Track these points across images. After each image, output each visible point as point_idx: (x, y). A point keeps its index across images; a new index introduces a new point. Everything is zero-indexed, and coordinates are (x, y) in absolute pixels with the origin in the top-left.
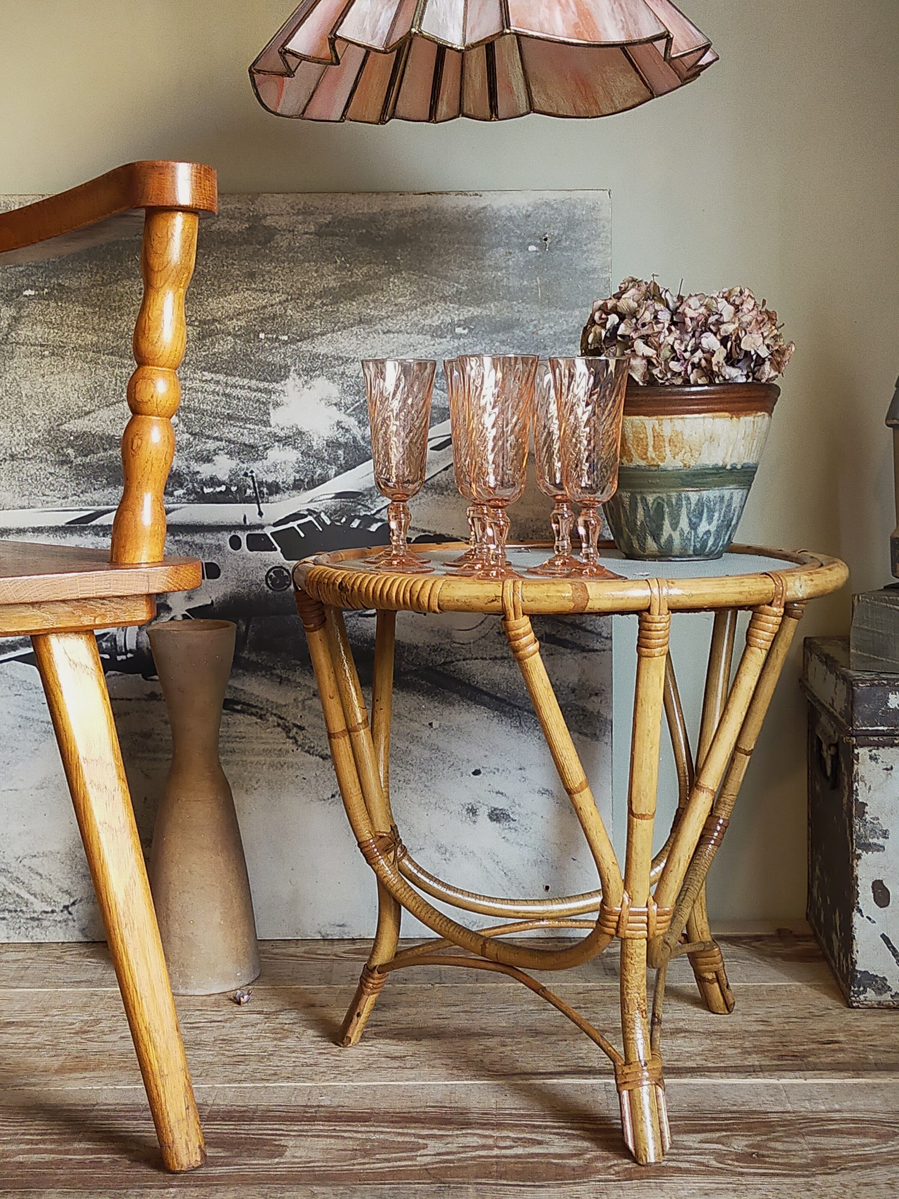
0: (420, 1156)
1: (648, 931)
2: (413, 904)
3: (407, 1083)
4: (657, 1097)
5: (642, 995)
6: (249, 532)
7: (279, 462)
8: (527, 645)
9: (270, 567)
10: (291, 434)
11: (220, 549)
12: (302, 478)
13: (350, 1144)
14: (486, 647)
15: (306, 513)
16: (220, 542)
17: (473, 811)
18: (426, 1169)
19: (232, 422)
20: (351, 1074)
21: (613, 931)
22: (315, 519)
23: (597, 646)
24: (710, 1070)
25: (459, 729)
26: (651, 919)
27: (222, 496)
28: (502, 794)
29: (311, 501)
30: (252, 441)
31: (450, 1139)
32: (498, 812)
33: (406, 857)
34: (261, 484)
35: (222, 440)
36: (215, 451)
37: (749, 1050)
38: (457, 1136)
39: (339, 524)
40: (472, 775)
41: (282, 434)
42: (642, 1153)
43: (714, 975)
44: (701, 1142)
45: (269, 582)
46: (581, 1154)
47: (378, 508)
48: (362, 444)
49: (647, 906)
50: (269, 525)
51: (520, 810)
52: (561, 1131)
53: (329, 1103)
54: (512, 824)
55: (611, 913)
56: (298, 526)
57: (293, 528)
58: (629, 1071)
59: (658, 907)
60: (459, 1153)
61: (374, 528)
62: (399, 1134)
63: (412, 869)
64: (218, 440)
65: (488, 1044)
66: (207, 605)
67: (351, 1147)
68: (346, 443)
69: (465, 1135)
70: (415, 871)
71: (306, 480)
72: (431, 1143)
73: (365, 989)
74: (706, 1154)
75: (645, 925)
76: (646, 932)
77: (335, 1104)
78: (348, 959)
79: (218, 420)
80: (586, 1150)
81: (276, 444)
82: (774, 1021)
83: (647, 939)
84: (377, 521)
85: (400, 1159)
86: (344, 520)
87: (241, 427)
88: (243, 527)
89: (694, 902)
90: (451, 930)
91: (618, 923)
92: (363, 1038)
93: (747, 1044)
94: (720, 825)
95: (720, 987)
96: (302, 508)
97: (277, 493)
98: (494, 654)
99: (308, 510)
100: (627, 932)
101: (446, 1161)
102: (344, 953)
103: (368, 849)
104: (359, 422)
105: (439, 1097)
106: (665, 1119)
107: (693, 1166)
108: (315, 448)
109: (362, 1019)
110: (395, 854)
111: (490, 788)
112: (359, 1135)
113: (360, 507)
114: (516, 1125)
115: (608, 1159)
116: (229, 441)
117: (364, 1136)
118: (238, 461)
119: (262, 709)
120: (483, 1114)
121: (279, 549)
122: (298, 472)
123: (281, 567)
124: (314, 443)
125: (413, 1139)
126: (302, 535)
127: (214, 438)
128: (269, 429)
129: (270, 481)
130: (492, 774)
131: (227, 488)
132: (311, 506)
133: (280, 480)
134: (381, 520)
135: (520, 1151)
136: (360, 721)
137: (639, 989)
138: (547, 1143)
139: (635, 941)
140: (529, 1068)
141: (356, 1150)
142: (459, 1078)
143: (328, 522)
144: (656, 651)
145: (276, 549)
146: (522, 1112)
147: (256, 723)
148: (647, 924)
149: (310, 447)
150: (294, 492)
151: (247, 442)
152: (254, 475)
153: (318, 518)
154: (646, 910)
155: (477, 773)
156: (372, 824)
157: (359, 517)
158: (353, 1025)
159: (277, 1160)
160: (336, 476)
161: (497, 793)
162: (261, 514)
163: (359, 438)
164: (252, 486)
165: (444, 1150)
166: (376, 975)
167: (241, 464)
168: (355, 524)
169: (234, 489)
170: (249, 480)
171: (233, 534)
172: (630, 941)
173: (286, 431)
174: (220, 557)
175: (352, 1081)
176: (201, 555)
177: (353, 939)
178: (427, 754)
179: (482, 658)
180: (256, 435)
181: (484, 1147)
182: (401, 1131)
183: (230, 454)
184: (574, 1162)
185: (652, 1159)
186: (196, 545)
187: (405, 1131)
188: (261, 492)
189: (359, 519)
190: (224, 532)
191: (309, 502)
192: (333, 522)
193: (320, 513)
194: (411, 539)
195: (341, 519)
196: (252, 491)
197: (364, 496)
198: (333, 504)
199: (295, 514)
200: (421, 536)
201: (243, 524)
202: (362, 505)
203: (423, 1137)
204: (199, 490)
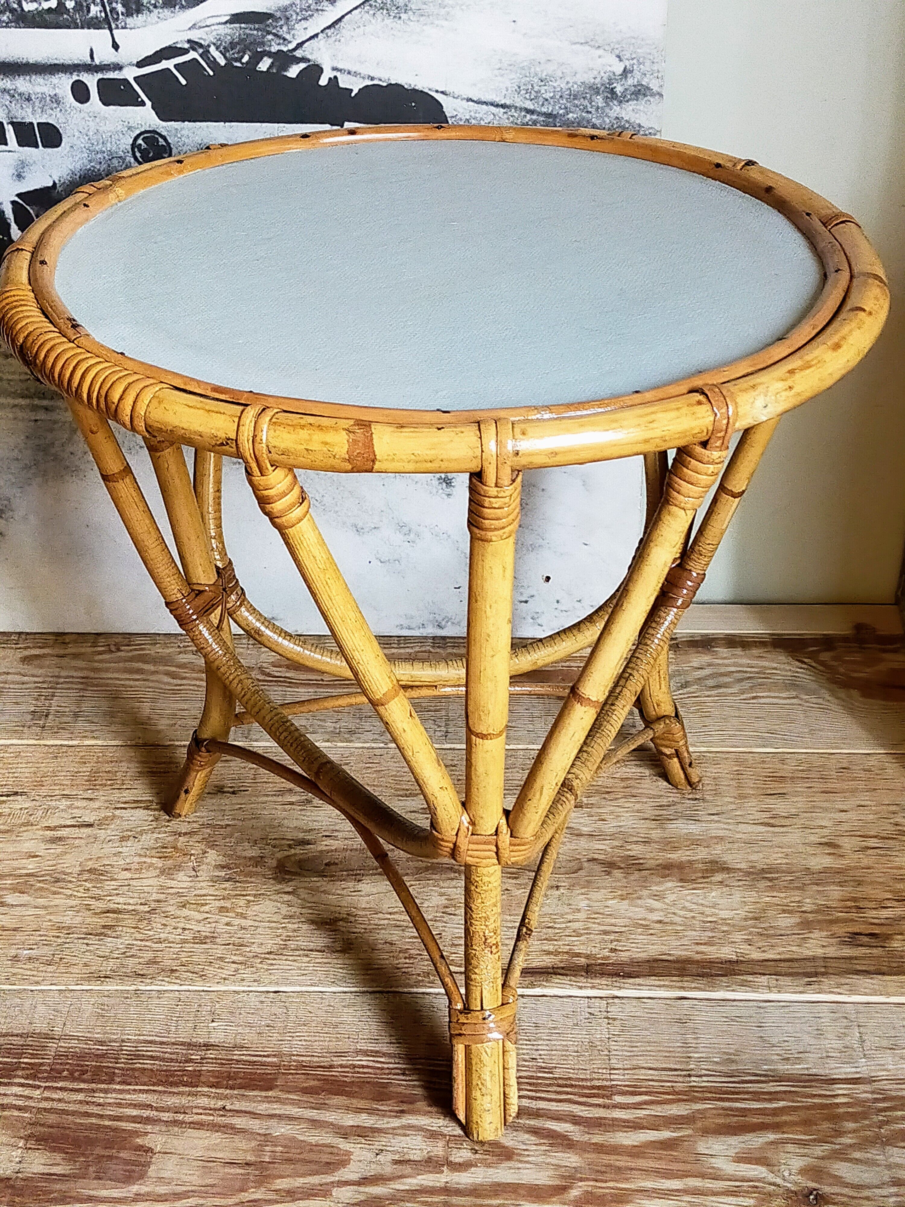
6: (100, 76)
9: (138, 132)
11: (58, 102)
13: (243, 1149)
15: (187, 46)
16: (57, 91)
17: (447, 481)
22: (201, 56)
24: (754, 968)
27: (52, 16)
29: (193, 27)
31: (383, 1141)
37: (810, 917)
39: (238, 64)
45: (138, 155)
47: (299, 41)
50: (131, 64)
53: (222, 1038)
56: (175, 66)
57: (168, 69)
61: (293, 72)
66: (48, 188)
67: (243, 1157)
72: (355, 1149)
82: (846, 843)
84: (298, 60)
86: (246, 59)
88: (91, 68)
93: (808, 905)
96: (180, 39)
97: (138, 11)
99: (189, 41)
112: (257, 1125)
113: (270, 37)
117: (264, 1128)
121: (149, 103)
123: (154, 132)
125: (331, 1139)
126: (183, 82)
131: (60, 3)
132: (196, 35)
134: (304, 60)
138: (518, 1156)
141: (249, 1164)
143: (222, 62)
145: (143, 104)
150: (166, 12)
153: (206, 54)
157: (269, 54)
162: (116, 46)
165: (372, 1171)
168: (264, 65)
169: (70, 4)
171: (75, 78)
174: (59, 115)
176: (29, 110)
181: (429, 1164)
186: (20, 94)
188: (113, 10)
189: (270, 57)
190: (61, 75)
191: (190, 29)
192: (229, 64)
193: (209, 46)
194: (351, 90)
195: (242, 57)
196: (99, 8)
197: (277, 19)
198: (229, 31)
199: (170, 47)
200: (367, 86)
201: (89, 61)
202: (275, 35)
203: (345, 1133)
204: (15, 6)
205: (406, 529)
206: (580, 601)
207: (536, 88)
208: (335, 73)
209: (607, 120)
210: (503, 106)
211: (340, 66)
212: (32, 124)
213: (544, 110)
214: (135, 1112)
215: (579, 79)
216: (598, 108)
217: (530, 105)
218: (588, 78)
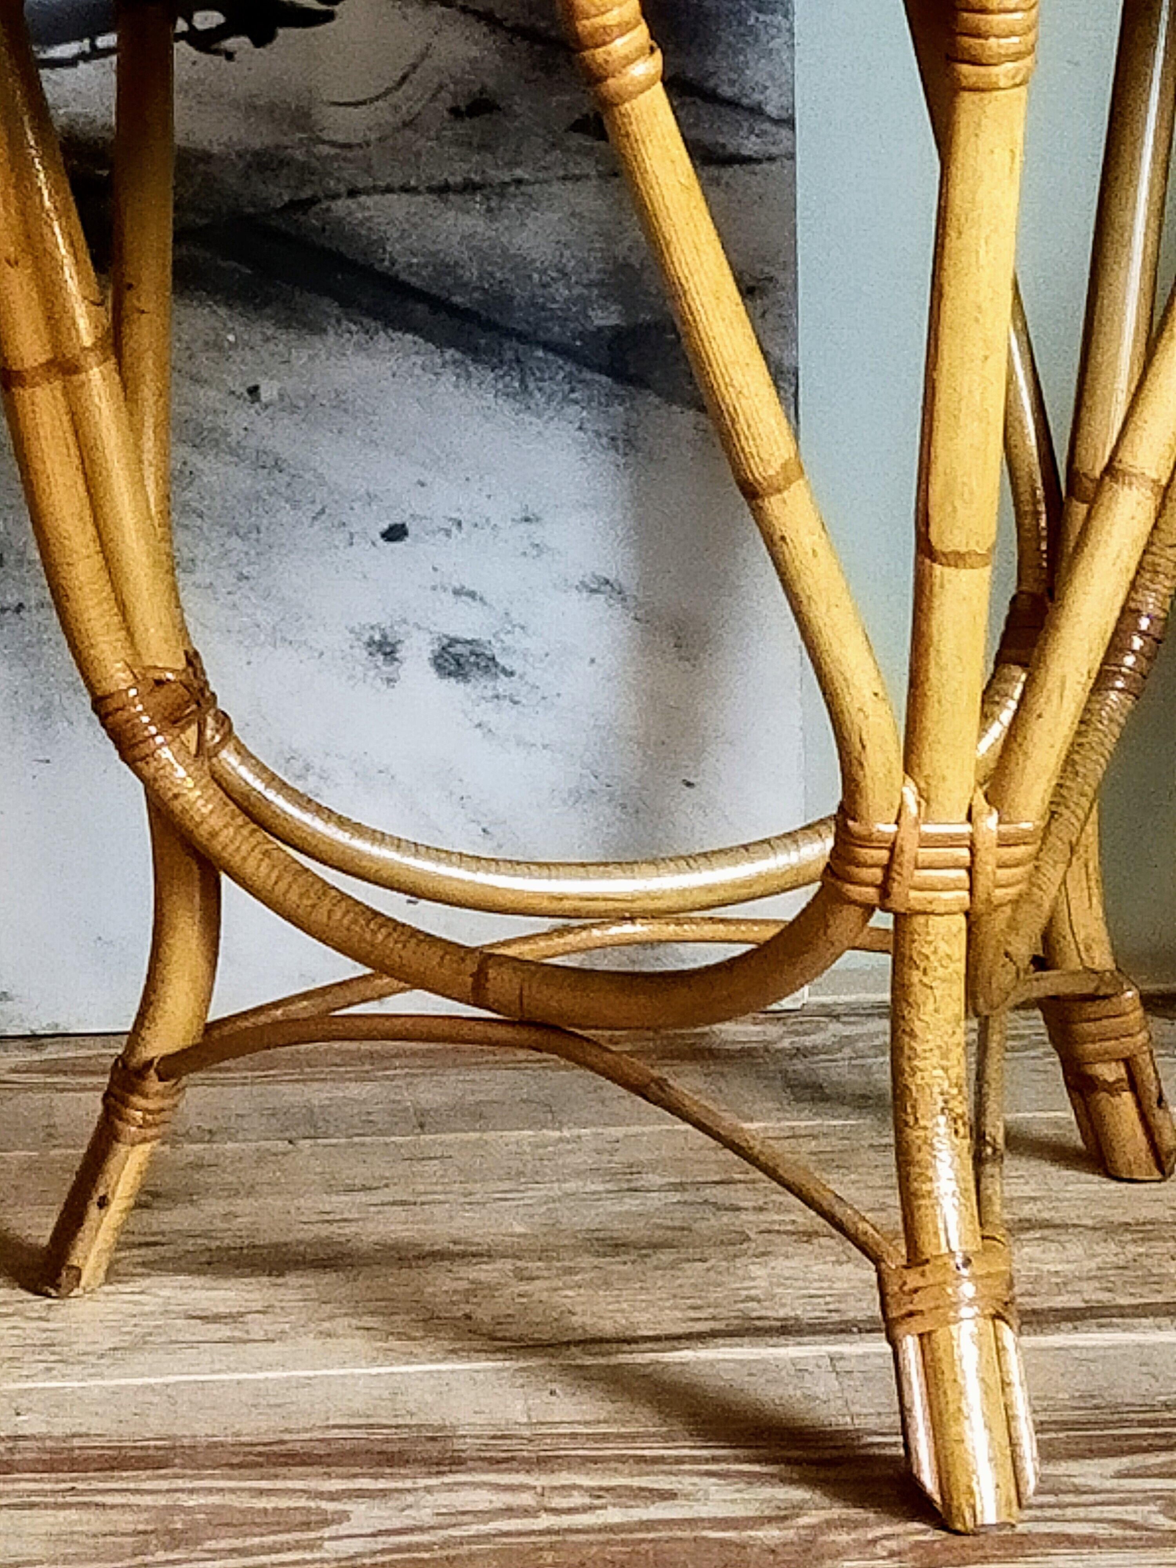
0: (331, 1539)
1: (971, 891)
2: (264, 870)
3: (261, 1375)
4: (1000, 1351)
5: (953, 1073)
8: (629, 61)
13: (126, 1521)
14: (418, 154)
20: (92, 1359)
21: (871, 894)
23: (751, 146)
24: (1122, 1312)
25: (340, 402)
26: (981, 855)
28: (472, 595)
31: (410, 1499)
32: (460, 649)
33: (231, 745)
38: (428, 1489)
40: (381, 542)
42: (961, 1500)
43: (1122, 1071)
44: (1120, 1475)
46: (785, 1518)
49: (969, 818)
51: (527, 643)
52: (724, 1466)
53: (44, 1429)
54: (503, 685)
55: (867, 841)
58: (921, 1283)
59: (1000, 821)
60: (441, 1527)
62: (261, 1492)
63: (250, 778)
65: (482, 1276)
67: (131, 1527)
69: (450, 1488)
70: (259, 785)
72: (358, 1509)
73: (120, 1125)
74: (1137, 1503)
75: (963, 874)
76: (966, 894)
77: (61, 1431)
78: (31, 1088)
80: (799, 1509)
83: (967, 914)
85: (272, 1550)
89: (1072, 851)
90: (380, 937)
91: (887, 869)
92: (113, 1274)
94: (1143, 634)
95: (1139, 1104)
98: (441, 176)
100: (913, 894)
101: (409, 1548)
102: (15, 1071)
103: (125, 715)
105: (358, 1404)
106: (1022, 1409)
107: (1102, 1531)
109: (114, 1214)
110: (201, 733)
111: (435, 579)
112: (148, 1500)
114: (595, 1460)
115: (865, 1524)
117: (162, 1501)
120: (494, 1437)
125: (302, 1502)
130: (441, 536)
135: (614, 1515)
136: (87, 341)
137: (945, 1056)
138: (687, 1496)
139: (934, 920)
140: (608, 1328)
141: (145, 1532)
142: (410, 1357)
144: (1002, 73)
146: (603, 1429)
148: (970, 870)
154: (967, 828)
155: (396, 533)
156: (133, 644)
158: (85, 1233)
161: (457, 592)
165: (397, 1524)
166: (154, 1084)
172: (921, 919)
175: (102, 1376)
177: (34, 1037)
178: (244, 481)
179: (406, 189)
181: (509, 1511)
182: (263, 1484)
184: (771, 1534)
185: (989, 1515)
187: (279, 1484)
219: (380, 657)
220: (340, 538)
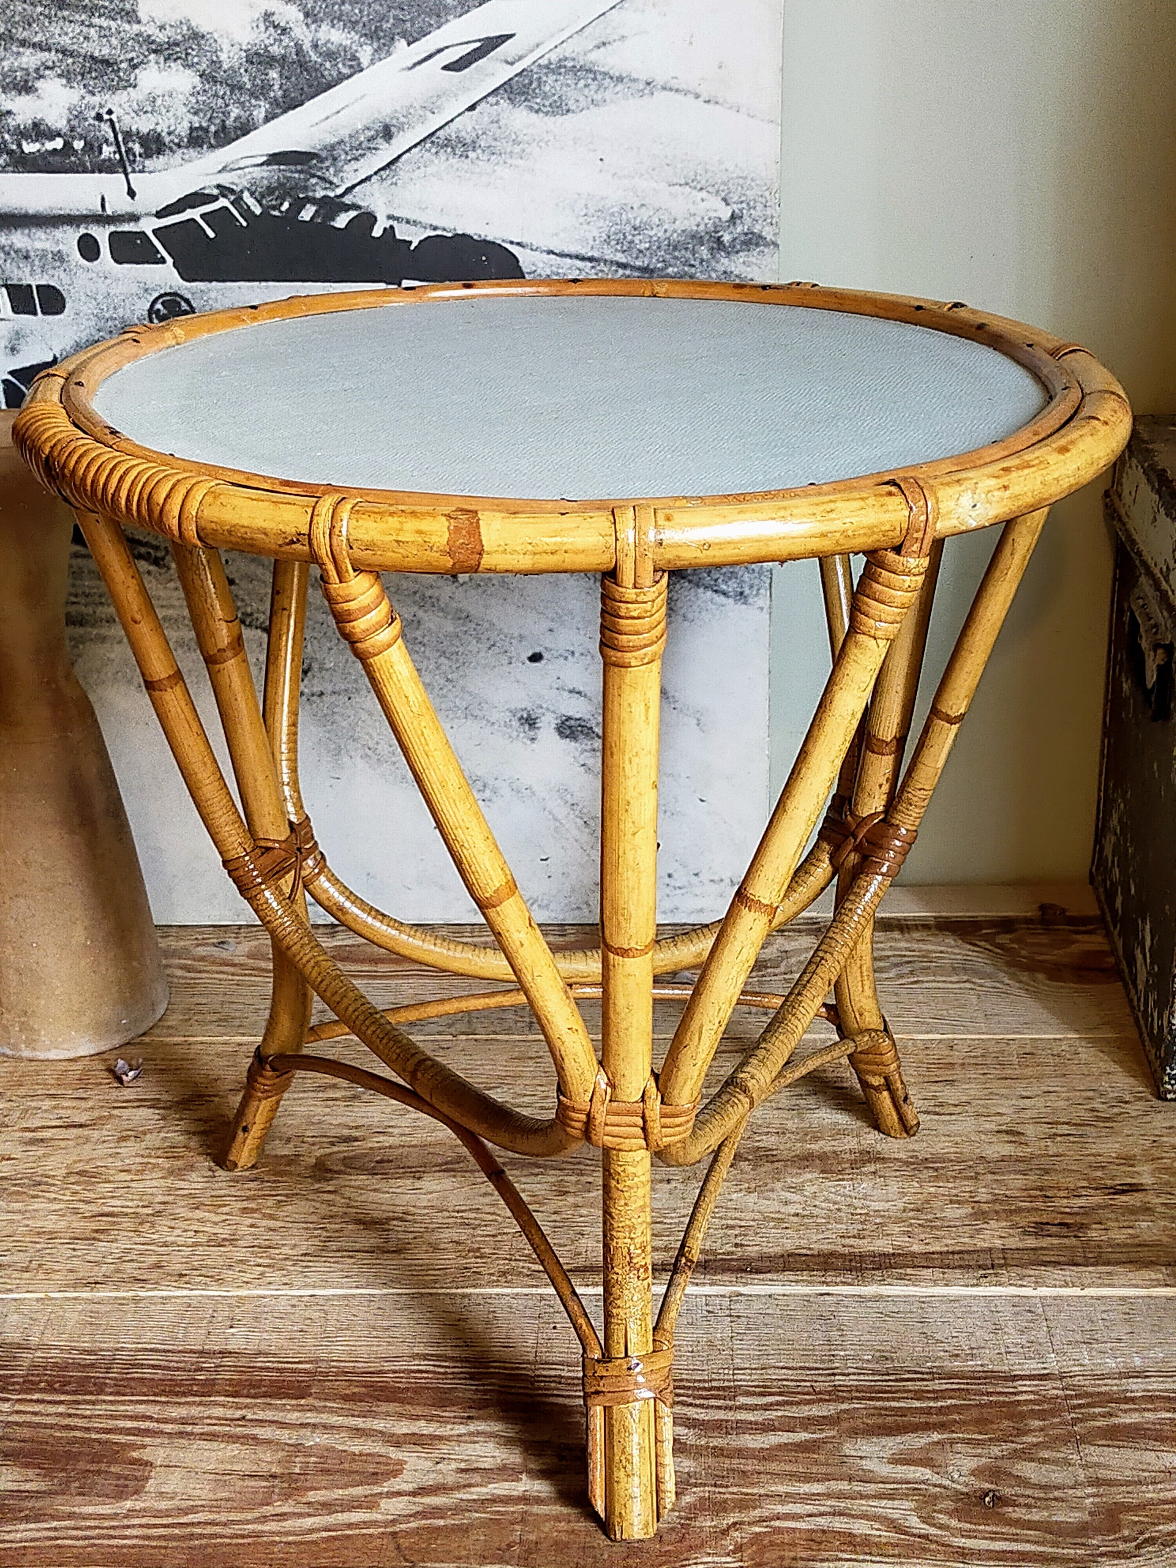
0: (388, 1495)
6: (113, 228)
7: (160, 93)
9: (156, 295)
10: (179, 37)
11: (62, 260)
12: (204, 124)
13: (267, 1461)
15: (215, 192)
16: (61, 247)
17: (530, 722)
18: (394, 1534)
19: (66, 13)
22: (232, 203)
24: (915, 1261)
27: (57, 158)
28: (579, 693)
29: (224, 169)
30: (105, 51)
31: (445, 1448)
32: (572, 723)
34: (128, 135)
35: (50, 50)
36: (37, 70)
37: (985, 1207)
38: (459, 1439)
39: (276, 213)
40: (527, 662)
41: (161, 37)
44: (893, 1460)
47: (349, 185)
48: (314, 58)
50: (148, 214)
53: (242, 1344)
56: (202, 216)
57: (193, 220)
60: (458, 1486)
61: (341, 221)
62: (357, 1430)
64: (42, 50)
67: (267, 1469)
68: (284, 57)
71: (213, 129)
72: (410, 1458)
74: (899, 1496)
77: (252, 1347)
79: (39, 9)
81: (152, 57)
82: (1030, 1130)
84: (348, 208)
86: (285, 206)
87: (83, 22)
88: (102, 219)
93: (983, 1194)
96: (207, 183)
97: (159, 152)
99: (218, 186)
104: (307, 15)
108: (225, 66)
111: (560, 683)
112: (284, 1435)
113: (314, 181)
116: (64, 52)
117: (294, 1437)
118: (83, 91)
119: (157, 548)
121: (169, 260)
122: (195, 113)
123: (176, 294)
124: (223, 56)
125: (378, 1448)
126: (211, 234)
127: (34, 45)
128: (136, 28)
129: (146, 131)
130: (562, 660)
131: (66, 144)
132: (226, 179)
133: (163, 129)
134: (355, 207)
141: (274, 1476)
143: (258, 211)
145: (163, 261)
147: (149, 573)
149: (216, 64)
150: (192, 152)
151: (96, 54)
152: (114, 117)
153: (238, 202)
155: (536, 658)
157: (313, 201)
159: (128, 1504)
160: (267, 120)
161: (571, 692)
162: (131, 193)
163: (307, 46)
164: (112, 139)
165: (431, 1480)
167: (89, 98)
168: (307, 213)
169: (78, 145)
170: (106, 127)
171: (82, 231)
173: (169, 32)
174: (63, 275)
175: (290, 1284)
176: (27, 270)
178: (449, 626)
180: (114, 41)
181: (503, 1471)
182: (359, 1422)
183: (67, 76)
186: (16, 252)
188: (129, 151)
189: (314, 204)
190: (66, 228)
191: (220, 172)
192: (266, 210)
193: (242, 191)
194: (410, 243)
195: (281, 204)
196: (113, 149)
197: (322, 160)
198: (265, 175)
199: (195, 194)
200: (429, 237)
201: (100, 212)
202: (319, 177)
203: (397, 1442)
204: (14, 147)
205: (479, 785)
206: (696, 875)
207: (629, 238)
208: (391, 222)
209: (714, 275)
210: (591, 259)
211: (397, 214)
212: (30, 286)
213: (638, 263)
214: (129, 1424)
215: (679, 226)
216: (702, 261)
217: (621, 258)
218: (691, 225)
219: (527, 726)
220: (505, 660)
